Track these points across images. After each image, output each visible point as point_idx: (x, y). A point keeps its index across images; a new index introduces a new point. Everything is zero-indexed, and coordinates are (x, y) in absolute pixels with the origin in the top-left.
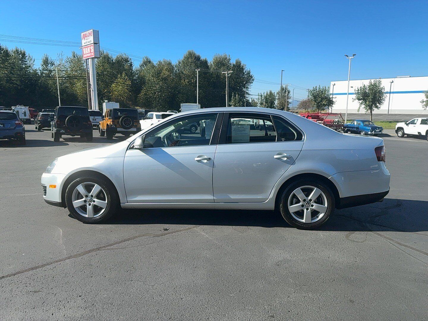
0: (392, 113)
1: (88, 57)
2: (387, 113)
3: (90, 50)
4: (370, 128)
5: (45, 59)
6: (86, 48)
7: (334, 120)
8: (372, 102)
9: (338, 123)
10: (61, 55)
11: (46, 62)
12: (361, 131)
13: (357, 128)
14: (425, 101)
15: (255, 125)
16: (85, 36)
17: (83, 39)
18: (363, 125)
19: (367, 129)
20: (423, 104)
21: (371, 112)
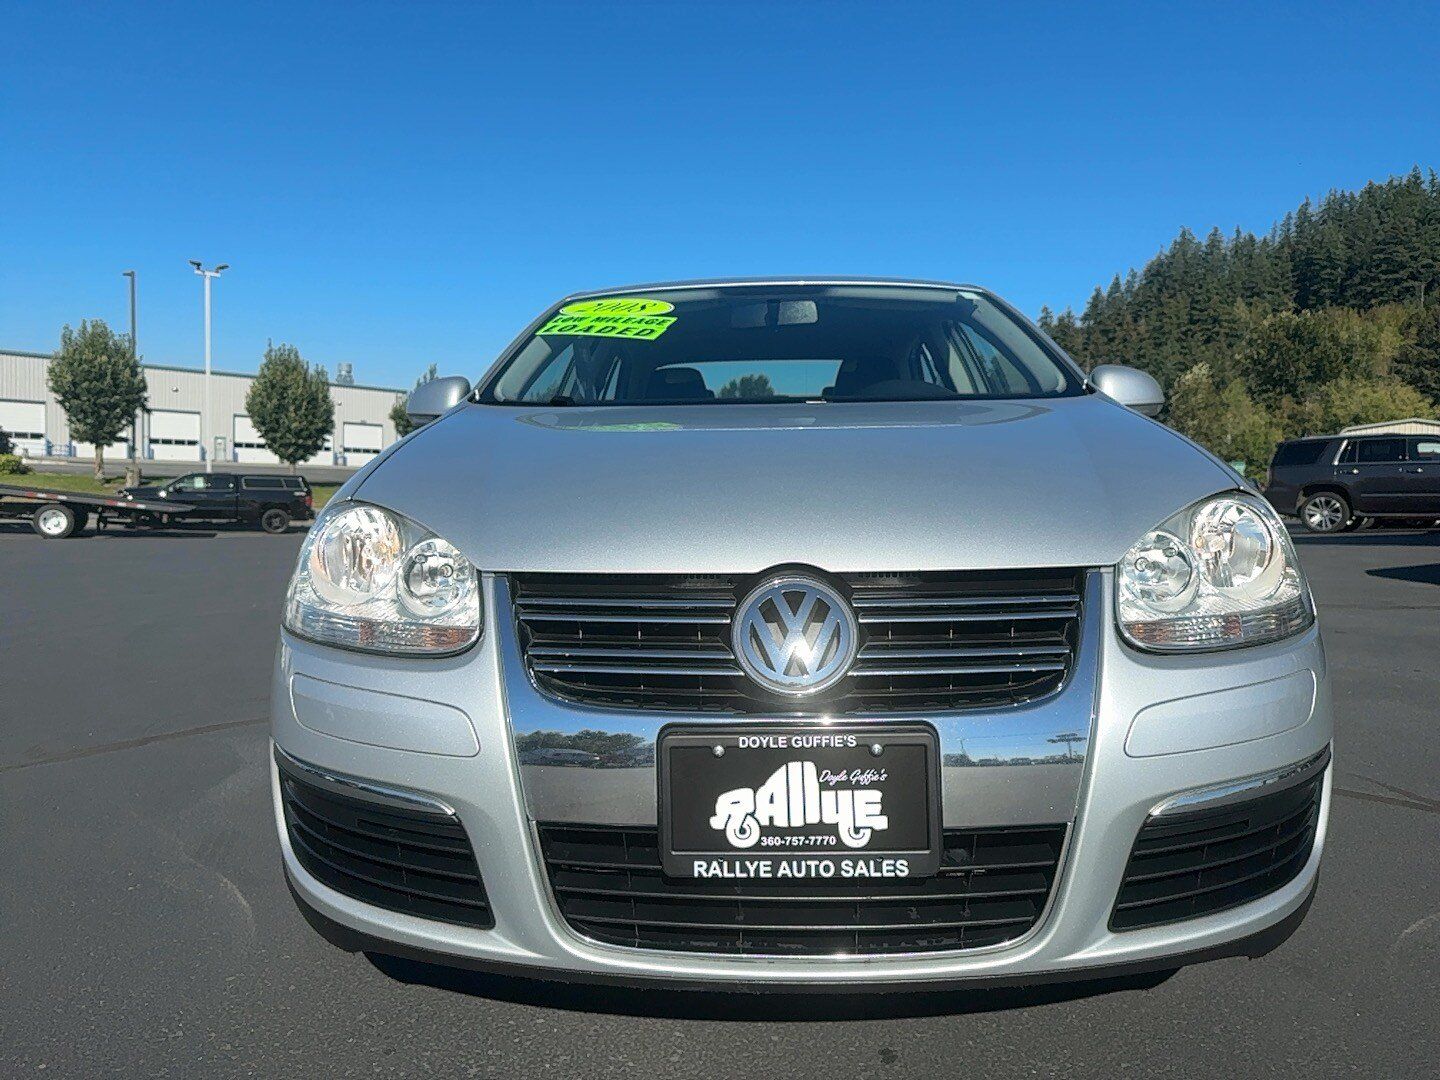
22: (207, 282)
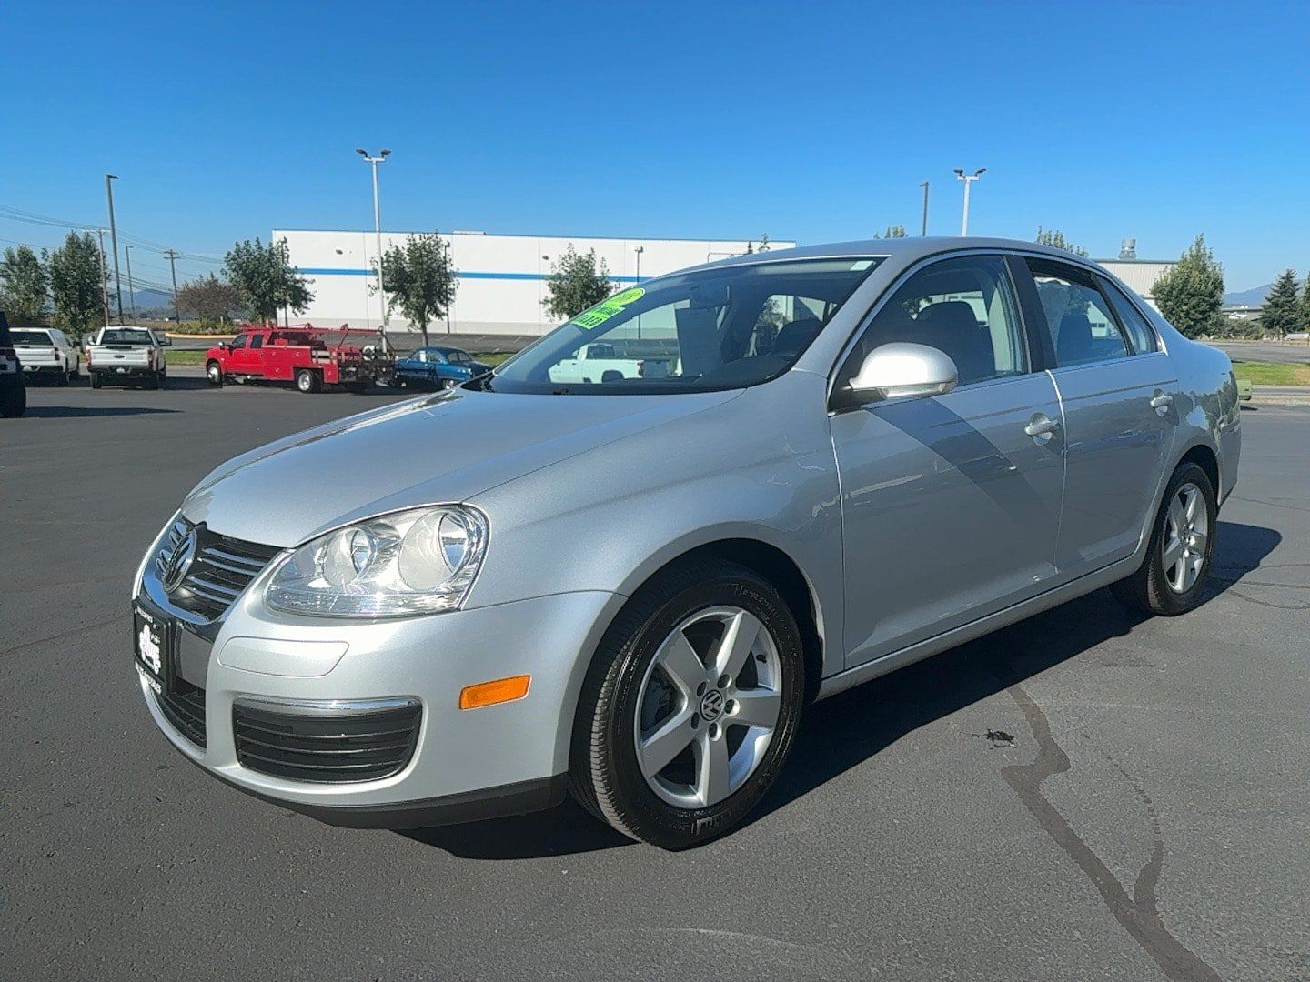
0: (458, 332)
2: (447, 332)
4: (470, 370)
7: (360, 348)
8: (424, 297)
9: (376, 358)
12: (443, 380)
13: (432, 371)
14: (549, 299)
15: (64, 370)
18: (445, 362)
19: (461, 373)
20: (546, 309)
21: (424, 327)
22: (967, 186)
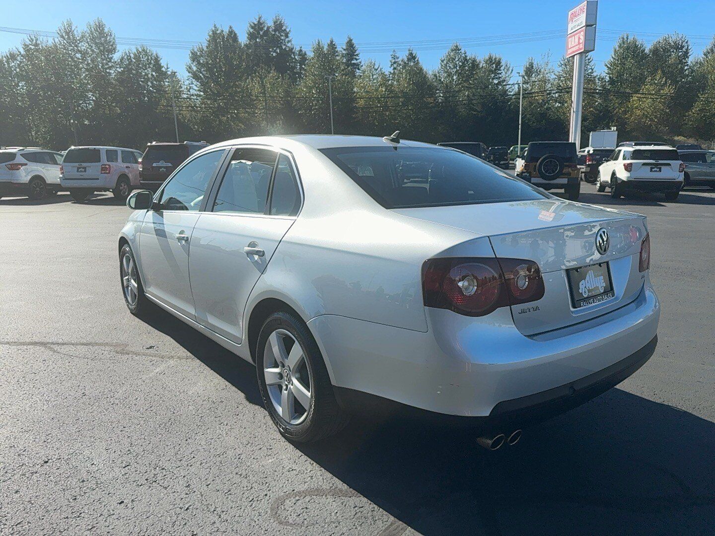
1: (573, 52)
3: (579, 38)
5: (528, 66)
6: (573, 37)
10: (546, 56)
11: (529, 71)
16: (575, 15)
17: (571, 22)
